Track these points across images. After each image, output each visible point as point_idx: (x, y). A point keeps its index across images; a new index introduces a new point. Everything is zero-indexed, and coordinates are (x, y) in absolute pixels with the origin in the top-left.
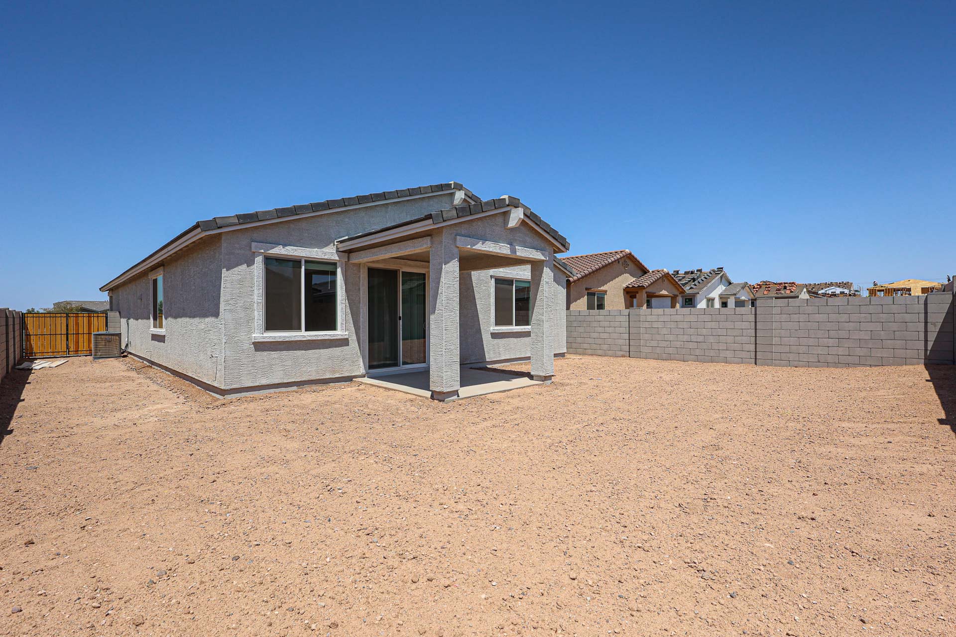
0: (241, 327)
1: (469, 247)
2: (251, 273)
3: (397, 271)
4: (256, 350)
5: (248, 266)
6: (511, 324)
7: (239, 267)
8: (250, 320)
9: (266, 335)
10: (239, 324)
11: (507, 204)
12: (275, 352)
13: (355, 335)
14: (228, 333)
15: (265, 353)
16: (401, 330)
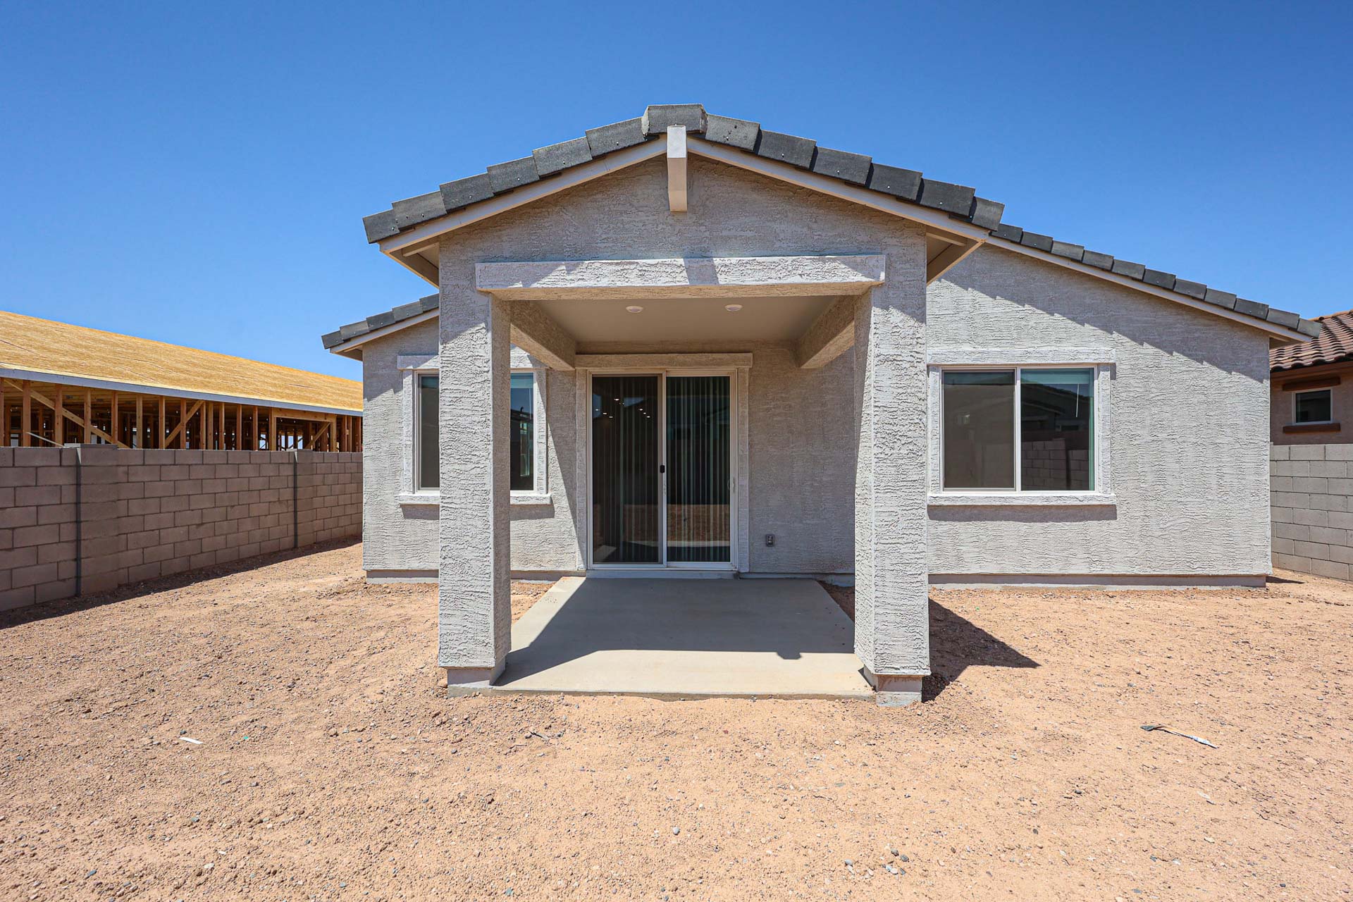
0: (386, 482)
1: (519, 285)
2: (399, 402)
3: (656, 378)
4: (406, 516)
5: (395, 393)
6: (1011, 485)
7: (384, 394)
8: (396, 472)
9: (420, 493)
10: (382, 477)
11: (645, 131)
12: (432, 521)
13: (565, 498)
14: (370, 490)
15: (419, 522)
16: (665, 491)
